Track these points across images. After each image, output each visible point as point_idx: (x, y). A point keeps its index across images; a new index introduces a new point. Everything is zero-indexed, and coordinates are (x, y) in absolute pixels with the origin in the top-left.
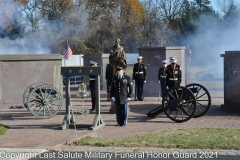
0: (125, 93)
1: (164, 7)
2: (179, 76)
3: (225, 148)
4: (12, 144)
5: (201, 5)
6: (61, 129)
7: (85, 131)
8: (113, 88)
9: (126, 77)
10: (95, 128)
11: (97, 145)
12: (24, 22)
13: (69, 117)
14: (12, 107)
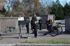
0: (37, 28)
1: (47, 3)
2: (52, 23)
3: (66, 43)
4: (5, 43)
5: (57, 3)
6: (18, 38)
7: (26, 39)
8: (33, 27)
9: (37, 23)
10: (28, 38)
11: (30, 43)
12: (6, 8)
13: (21, 35)
14: (4, 32)
